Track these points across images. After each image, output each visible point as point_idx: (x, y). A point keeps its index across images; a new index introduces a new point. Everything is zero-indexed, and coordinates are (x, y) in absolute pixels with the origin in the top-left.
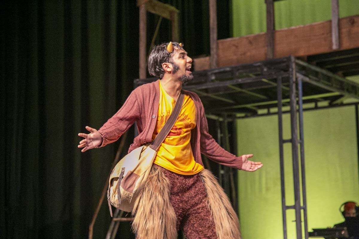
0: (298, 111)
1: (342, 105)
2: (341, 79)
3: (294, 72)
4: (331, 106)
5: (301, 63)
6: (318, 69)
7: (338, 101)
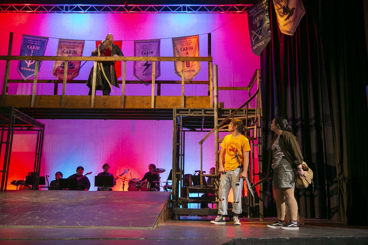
0: (12, 130)
1: (33, 130)
2: (33, 119)
3: (12, 114)
4: (28, 130)
5: (17, 110)
6: (24, 114)
7: (31, 128)
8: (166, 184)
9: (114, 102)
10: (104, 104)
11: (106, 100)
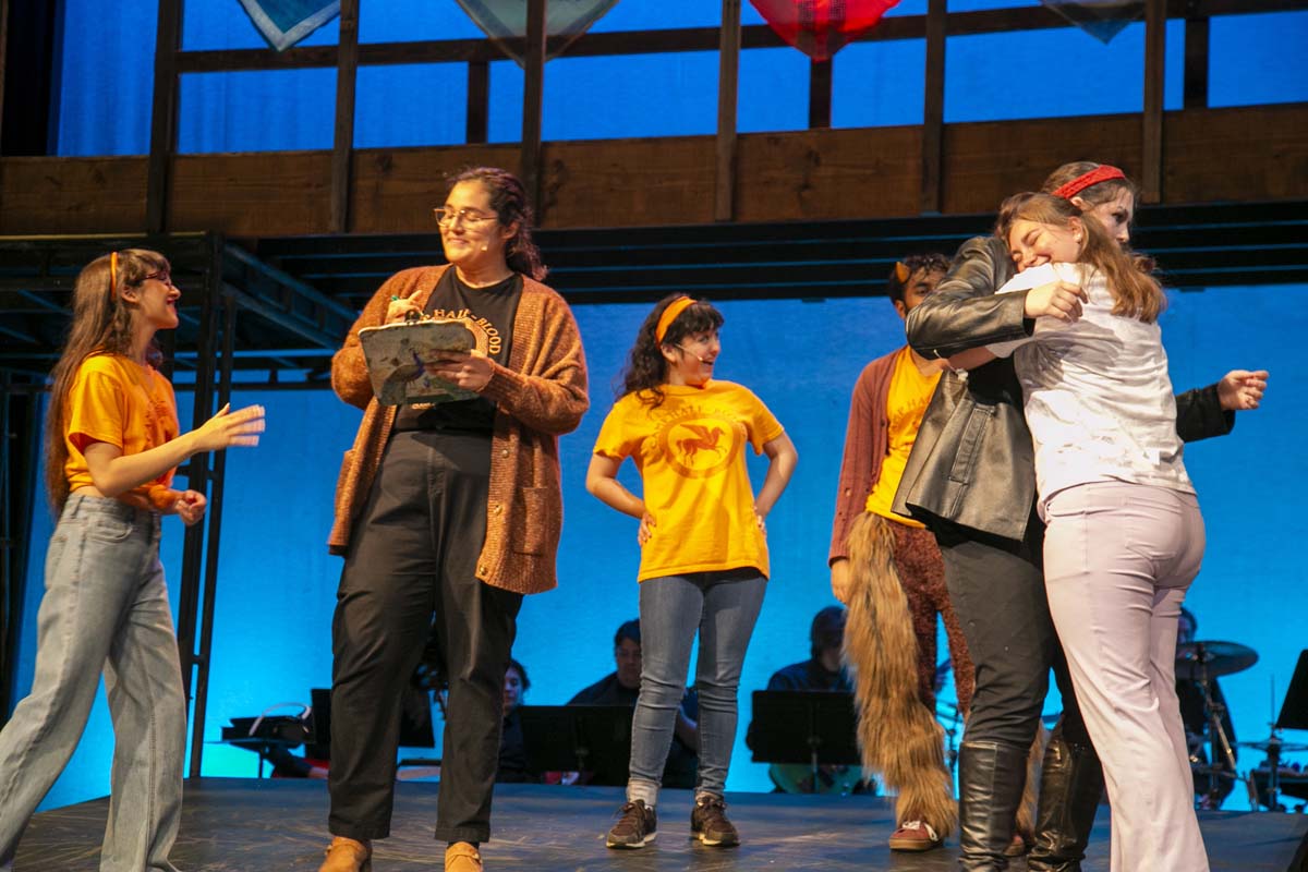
5: (241, 256)
6: (286, 280)
8: (1263, 756)
9: (868, 172)
10: (806, 194)
11: (817, 162)
